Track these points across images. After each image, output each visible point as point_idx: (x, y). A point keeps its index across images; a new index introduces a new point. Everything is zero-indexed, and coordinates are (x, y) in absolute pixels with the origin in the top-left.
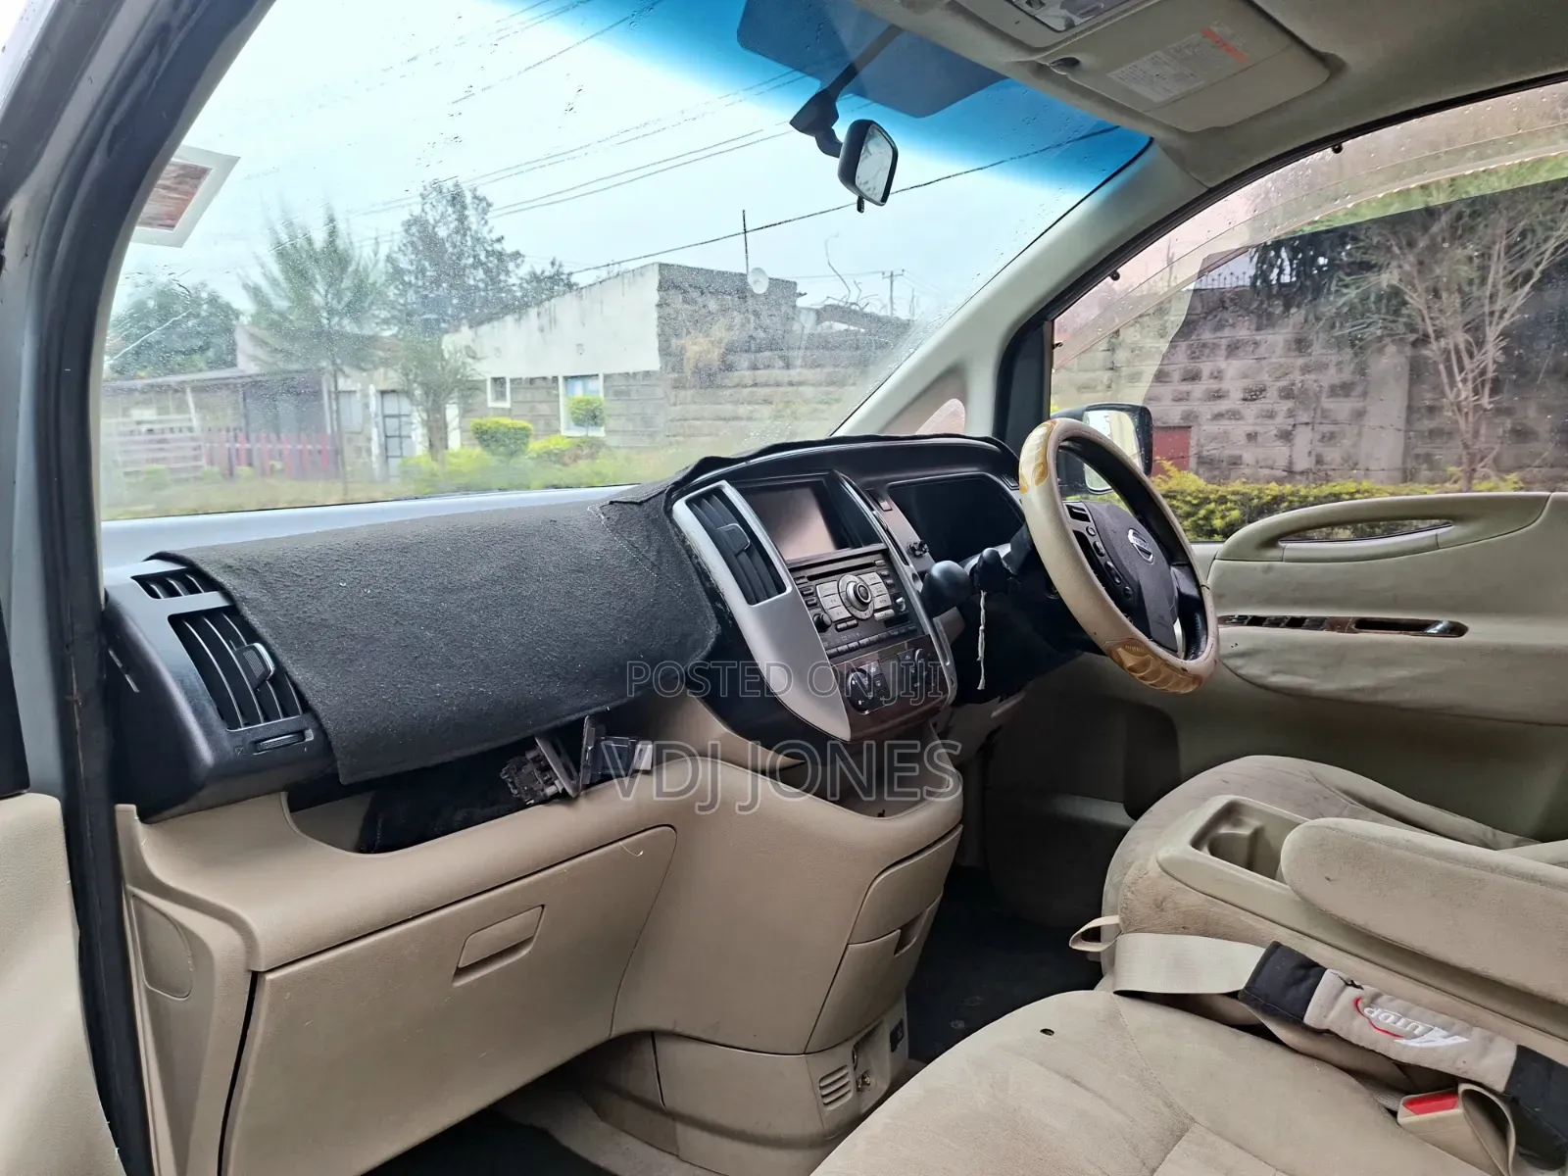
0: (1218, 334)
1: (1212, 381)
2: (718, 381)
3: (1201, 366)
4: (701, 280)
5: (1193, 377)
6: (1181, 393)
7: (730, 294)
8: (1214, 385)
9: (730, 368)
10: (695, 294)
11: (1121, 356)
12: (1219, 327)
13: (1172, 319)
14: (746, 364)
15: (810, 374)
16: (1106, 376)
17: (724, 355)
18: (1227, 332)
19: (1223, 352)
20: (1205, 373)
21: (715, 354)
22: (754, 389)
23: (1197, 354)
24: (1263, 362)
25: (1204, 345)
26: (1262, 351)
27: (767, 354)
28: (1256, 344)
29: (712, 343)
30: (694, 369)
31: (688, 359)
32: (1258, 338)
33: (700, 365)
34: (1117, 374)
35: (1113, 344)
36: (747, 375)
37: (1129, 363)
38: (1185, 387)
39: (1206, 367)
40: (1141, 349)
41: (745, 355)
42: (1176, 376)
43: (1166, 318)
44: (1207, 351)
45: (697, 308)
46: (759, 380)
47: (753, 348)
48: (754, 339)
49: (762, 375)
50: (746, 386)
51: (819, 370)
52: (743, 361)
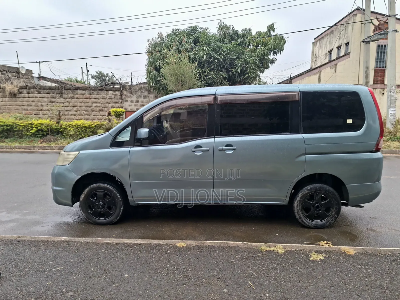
0: (141, 94)
1: (141, 103)
2: (18, 96)
3: (139, 100)
4: (6, 69)
5: (138, 102)
6: (136, 105)
7: (15, 73)
8: (142, 103)
9: (21, 93)
10: (5, 72)
11: (123, 97)
12: (141, 93)
13: (133, 90)
14: (26, 92)
15: (46, 95)
16: (121, 100)
17: (18, 90)
18: (143, 94)
19: (142, 97)
20: (140, 101)
21: (16, 90)
22: (29, 98)
23: (138, 97)
24: (150, 100)
25: (139, 96)
26: (150, 97)
27: (32, 90)
28: (148, 96)
29: (14, 86)
30: (9, 93)
31: (7, 90)
32: (149, 95)
33: (11, 92)
34: (123, 100)
35: (121, 94)
36: (27, 95)
37: (125, 98)
38: (136, 104)
39: (140, 100)
40: (127, 95)
41: (26, 90)
42: (134, 101)
43: (131, 90)
44: (140, 97)
45: (6, 76)
46: (30, 96)
47: (27, 88)
48: (28, 86)
49: (31, 95)
50: (26, 98)
51: (49, 94)
52: (25, 91)
